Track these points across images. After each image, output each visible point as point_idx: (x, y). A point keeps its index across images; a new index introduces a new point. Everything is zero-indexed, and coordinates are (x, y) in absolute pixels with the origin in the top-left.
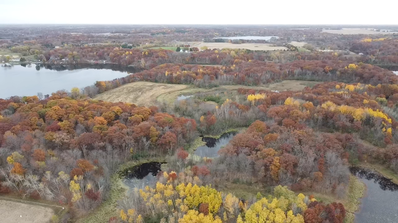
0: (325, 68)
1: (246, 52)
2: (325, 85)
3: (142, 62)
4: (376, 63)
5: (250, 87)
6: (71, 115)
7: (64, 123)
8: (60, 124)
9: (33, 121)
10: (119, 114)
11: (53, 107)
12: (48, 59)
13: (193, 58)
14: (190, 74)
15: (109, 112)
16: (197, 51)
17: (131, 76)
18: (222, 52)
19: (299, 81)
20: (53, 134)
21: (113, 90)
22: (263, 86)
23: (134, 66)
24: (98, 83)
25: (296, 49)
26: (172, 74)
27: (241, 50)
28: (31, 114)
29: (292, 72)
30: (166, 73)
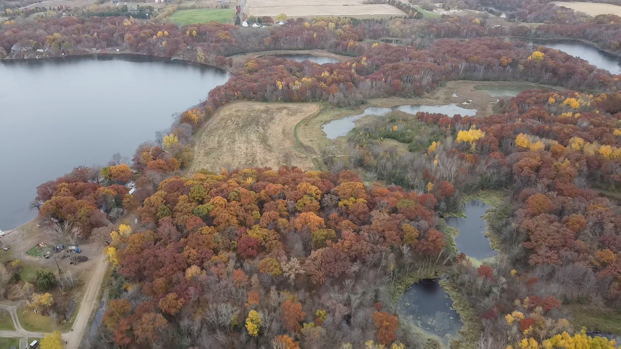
0: (501, 59)
1: (350, 23)
2: (534, 98)
3: (199, 53)
4: (538, 36)
5: (411, 100)
6: (256, 213)
7: (259, 231)
8: (255, 235)
9: (206, 234)
10: (319, 197)
11: (212, 200)
12: (8, 51)
13: (276, 40)
14: (317, 84)
15: (305, 197)
16: (272, 24)
17: (222, 92)
18: (316, 24)
19: (467, 81)
20: (277, 264)
21: (207, 124)
22: (430, 98)
23: (181, 58)
24: (187, 117)
25: (419, 13)
26: (288, 85)
27: (341, 20)
28: (192, 222)
29: (456, 67)
30: (280, 85)
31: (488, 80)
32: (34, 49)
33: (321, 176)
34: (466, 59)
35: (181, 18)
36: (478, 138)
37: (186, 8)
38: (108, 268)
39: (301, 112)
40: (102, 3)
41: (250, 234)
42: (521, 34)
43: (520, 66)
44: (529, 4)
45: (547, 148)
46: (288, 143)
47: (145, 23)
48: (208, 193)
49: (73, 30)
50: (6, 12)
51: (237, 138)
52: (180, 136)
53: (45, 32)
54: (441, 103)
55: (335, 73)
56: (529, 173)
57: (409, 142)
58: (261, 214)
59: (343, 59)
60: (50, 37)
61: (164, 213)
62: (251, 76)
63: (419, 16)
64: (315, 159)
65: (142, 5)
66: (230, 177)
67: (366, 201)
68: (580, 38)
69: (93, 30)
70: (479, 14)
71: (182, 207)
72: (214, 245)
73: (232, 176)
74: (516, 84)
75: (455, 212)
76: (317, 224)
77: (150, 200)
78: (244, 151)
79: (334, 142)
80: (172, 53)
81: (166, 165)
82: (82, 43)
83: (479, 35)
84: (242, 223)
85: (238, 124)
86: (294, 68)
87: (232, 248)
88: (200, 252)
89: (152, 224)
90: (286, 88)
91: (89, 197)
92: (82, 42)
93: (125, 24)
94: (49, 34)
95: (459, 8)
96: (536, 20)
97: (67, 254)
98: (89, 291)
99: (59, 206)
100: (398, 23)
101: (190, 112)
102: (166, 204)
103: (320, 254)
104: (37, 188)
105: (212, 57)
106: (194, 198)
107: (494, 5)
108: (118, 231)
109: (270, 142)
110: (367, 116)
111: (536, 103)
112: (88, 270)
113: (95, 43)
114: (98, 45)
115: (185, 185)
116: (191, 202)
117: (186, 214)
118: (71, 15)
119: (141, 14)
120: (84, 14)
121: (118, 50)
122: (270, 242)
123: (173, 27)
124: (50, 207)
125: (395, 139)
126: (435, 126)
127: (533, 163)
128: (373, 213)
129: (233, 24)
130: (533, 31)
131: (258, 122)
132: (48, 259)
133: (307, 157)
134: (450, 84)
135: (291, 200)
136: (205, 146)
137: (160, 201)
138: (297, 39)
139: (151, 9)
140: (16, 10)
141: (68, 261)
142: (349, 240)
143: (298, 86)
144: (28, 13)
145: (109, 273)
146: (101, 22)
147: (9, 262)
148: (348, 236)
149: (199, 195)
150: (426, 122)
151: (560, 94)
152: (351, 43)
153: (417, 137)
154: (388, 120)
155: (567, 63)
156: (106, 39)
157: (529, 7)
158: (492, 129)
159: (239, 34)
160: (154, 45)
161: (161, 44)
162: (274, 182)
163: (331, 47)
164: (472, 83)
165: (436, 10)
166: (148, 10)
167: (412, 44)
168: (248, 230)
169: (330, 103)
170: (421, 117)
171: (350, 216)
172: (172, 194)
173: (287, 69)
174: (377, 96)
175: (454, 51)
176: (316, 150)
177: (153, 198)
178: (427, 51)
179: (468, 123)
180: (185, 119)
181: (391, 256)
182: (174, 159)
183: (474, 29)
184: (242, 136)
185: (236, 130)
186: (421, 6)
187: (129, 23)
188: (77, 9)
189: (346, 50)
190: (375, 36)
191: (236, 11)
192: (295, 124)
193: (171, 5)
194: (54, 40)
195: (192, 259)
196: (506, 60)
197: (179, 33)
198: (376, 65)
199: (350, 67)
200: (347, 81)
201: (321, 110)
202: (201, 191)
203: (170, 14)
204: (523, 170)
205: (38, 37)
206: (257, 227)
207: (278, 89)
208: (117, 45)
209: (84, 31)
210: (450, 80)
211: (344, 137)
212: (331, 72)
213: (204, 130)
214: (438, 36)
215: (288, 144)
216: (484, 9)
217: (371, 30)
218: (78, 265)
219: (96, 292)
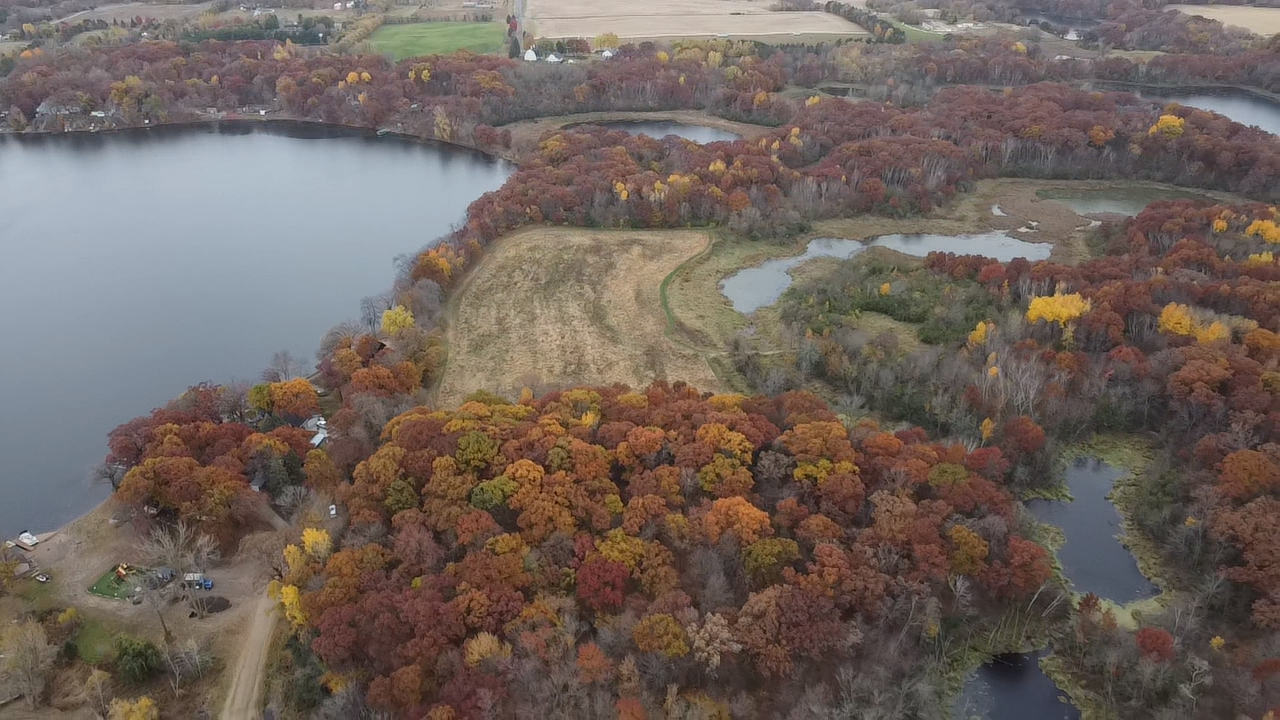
0: (1091, 133)
1: (752, 53)
2: (1181, 221)
3: (438, 119)
4: (1154, 79)
5: (906, 222)
6: (613, 499)
7: (624, 546)
8: (615, 554)
9: (504, 553)
10: (748, 457)
11: (510, 469)
12: (31, 115)
13: (599, 89)
14: (702, 188)
15: (719, 459)
16: (587, 55)
17: (497, 208)
18: (682, 56)
19: (1019, 180)
20: (678, 630)
21: (469, 278)
22: (945, 218)
23: (398, 129)
24: (427, 265)
25: (897, 31)
26: (638, 192)
27: (734, 47)
28: (469, 523)
29: (996, 150)
30: (623, 191)
31: (1065, 177)
32: (86, 112)
33: (746, 408)
34: (1016, 133)
35: (392, 43)
36: (1078, 314)
37: (401, 21)
38: (277, 627)
39: (670, 251)
40: (223, 9)
41: (604, 553)
42: (1116, 76)
43: (1132, 146)
44: (1124, 10)
45: (1237, 337)
46: (650, 322)
47: (318, 52)
48: (499, 451)
49: (167, 70)
50: (23, 31)
51: (538, 311)
52: (418, 309)
53: (106, 75)
54: (972, 230)
55: (737, 163)
56: (1207, 396)
57: (919, 319)
58: (625, 503)
59: (750, 132)
60: (119, 84)
61: (403, 499)
62: (557, 171)
63: (898, 38)
64: (716, 360)
65: (307, 14)
66: (541, 409)
67: (856, 468)
68: (1243, 83)
69: (210, 69)
70: (1020, 32)
71: (444, 486)
72: (522, 578)
73: (548, 407)
74: (1124, 186)
75: (1048, 488)
76: (757, 527)
77: (367, 469)
78: (558, 342)
79: (751, 321)
80: (379, 118)
81: (392, 379)
82: (187, 97)
83: (1030, 78)
84: (583, 524)
85: (537, 280)
86: (646, 152)
87: (563, 585)
88: (494, 596)
89: (376, 528)
90: (635, 197)
91: (228, 458)
92: (185, 95)
93: (277, 56)
94: (116, 78)
95: (977, 19)
96: (1143, 44)
97: (182, 593)
98: (237, 686)
99: (161, 480)
100: (855, 53)
101: (433, 254)
102: (405, 477)
103: (773, 602)
104: (110, 435)
105: (466, 129)
106: (467, 463)
107: (1045, 11)
108: (301, 545)
109: (612, 321)
110: (815, 260)
111: (1186, 231)
112: (230, 632)
113: (215, 98)
114: (220, 102)
115: (444, 430)
116: (461, 473)
117: (453, 502)
118: (161, 36)
119: (308, 35)
120: (187, 35)
121: (262, 112)
122: (651, 572)
123: (378, 63)
124: (142, 483)
125: (886, 313)
126: (973, 284)
127: (1215, 375)
128: (875, 497)
129: (504, 55)
130: (1143, 69)
131: (580, 273)
132: (139, 606)
133: (696, 356)
134: (984, 186)
135: (687, 466)
136: (469, 331)
137: (392, 472)
138: (643, 88)
139: (328, 23)
140: (43, 27)
141: (183, 609)
142: (833, 567)
143: (663, 194)
144: (69, 33)
145: (280, 639)
146: (225, 52)
147: (50, 612)
148: (830, 556)
149: (480, 455)
150: (951, 274)
151: (1236, 210)
152: (761, 96)
153: (938, 310)
154: (864, 269)
155: (1236, 141)
156: (236, 89)
157: (1124, 16)
158: (1106, 294)
159: (520, 77)
160: (341, 101)
161: (356, 98)
162: (642, 422)
163: (717, 104)
164: (1031, 183)
165: (928, 23)
166: (321, 26)
167: (889, 97)
168: (597, 542)
169: (732, 229)
170: (937, 262)
171: (824, 505)
172: (418, 454)
173: (632, 154)
174: (832, 215)
175: (985, 114)
176: (716, 338)
177: (375, 462)
178: (928, 113)
179: (1047, 278)
180: (422, 269)
181: (933, 604)
182: (409, 363)
183: (1017, 65)
184: (548, 307)
185: (535, 293)
186: (894, 14)
187: (286, 55)
188: (171, 24)
189: (750, 111)
190: (808, 80)
191: (508, 27)
192: (661, 278)
193: (370, 15)
194: (127, 91)
195: (478, 615)
196: (1102, 134)
197: (394, 75)
198: (821, 145)
199: (768, 150)
200: (765, 182)
201: (714, 245)
202: (484, 447)
203: (368, 34)
204: (1192, 391)
205: (92, 85)
206: (618, 532)
207: (617, 200)
208: (261, 102)
209: (191, 71)
210: (981, 179)
211: (774, 309)
212: (729, 164)
213: (464, 292)
214: (940, 80)
215: (650, 325)
216: (1028, 21)
217: (799, 66)
218: (207, 619)
219: (253, 689)
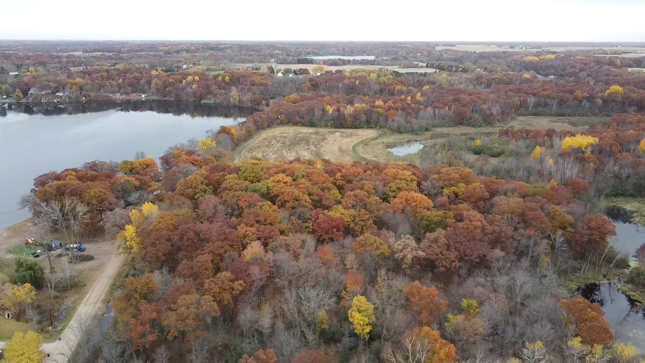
0: (575, 94)
1: (392, 74)
3: (233, 94)
6: (335, 192)
7: (343, 212)
8: (338, 215)
9: (269, 211)
10: (415, 184)
11: (272, 178)
12: (25, 94)
13: (315, 84)
14: (372, 109)
15: (398, 181)
17: (263, 116)
18: (357, 74)
19: (539, 116)
21: (247, 143)
22: (503, 127)
23: (212, 101)
24: (225, 131)
26: (338, 110)
27: (383, 73)
28: (246, 197)
29: (525, 101)
30: (330, 109)
31: (563, 115)
32: (53, 93)
34: (535, 95)
36: (593, 142)
39: (356, 135)
41: (331, 215)
43: (597, 100)
48: (265, 173)
49: (97, 77)
50: (29, 71)
52: (219, 143)
55: (390, 102)
58: (342, 194)
60: (72, 81)
63: (465, 71)
67: (482, 186)
69: (119, 77)
71: (232, 183)
72: (279, 226)
76: (426, 204)
77: (185, 181)
79: (404, 158)
80: (203, 96)
81: (203, 162)
82: (106, 88)
84: (317, 204)
88: (261, 230)
89: (188, 205)
90: (336, 113)
92: (105, 86)
93: (153, 73)
97: (65, 252)
98: (91, 293)
99: (60, 190)
105: (247, 97)
106: (246, 178)
108: (140, 211)
112: (92, 270)
113: (120, 89)
114: (122, 90)
115: (233, 167)
117: (237, 191)
121: (143, 96)
122: (362, 223)
123: (203, 75)
125: (479, 154)
131: (308, 141)
132: (37, 258)
134: (521, 118)
137: (200, 181)
138: (338, 86)
141: (65, 259)
143: (351, 111)
149: (253, 175)
152: (398, 87)
156: (131, 85)
160: (183, 89)
161: (191, 88)
163: (375, 93)
164: (546, 118)
168: (326, 211)
169: (390, 128)
170: (505, 133)
172: (216, 174)
174: (442, 125)
177: (190, 178)
185: (283, 148)
187: (157, 73)
189: (393, 94)
192: (353, 144)
194: (75, 84)
196: (581, 94)
197: (211, 78)
198: (432, 102)
199: (405, 100)
200: (405, 109)
201: (380, 134)
205: (59, 81)
206: (339, 207)
207: (327, 114)
208: (143, 91)
209: (109, 79)
210: (519, 116)
211: (416, 155)
212: (385, 103)
213: (244, 147)
217: (416, 81)
218: (79, 264)
219: (102, 294)
